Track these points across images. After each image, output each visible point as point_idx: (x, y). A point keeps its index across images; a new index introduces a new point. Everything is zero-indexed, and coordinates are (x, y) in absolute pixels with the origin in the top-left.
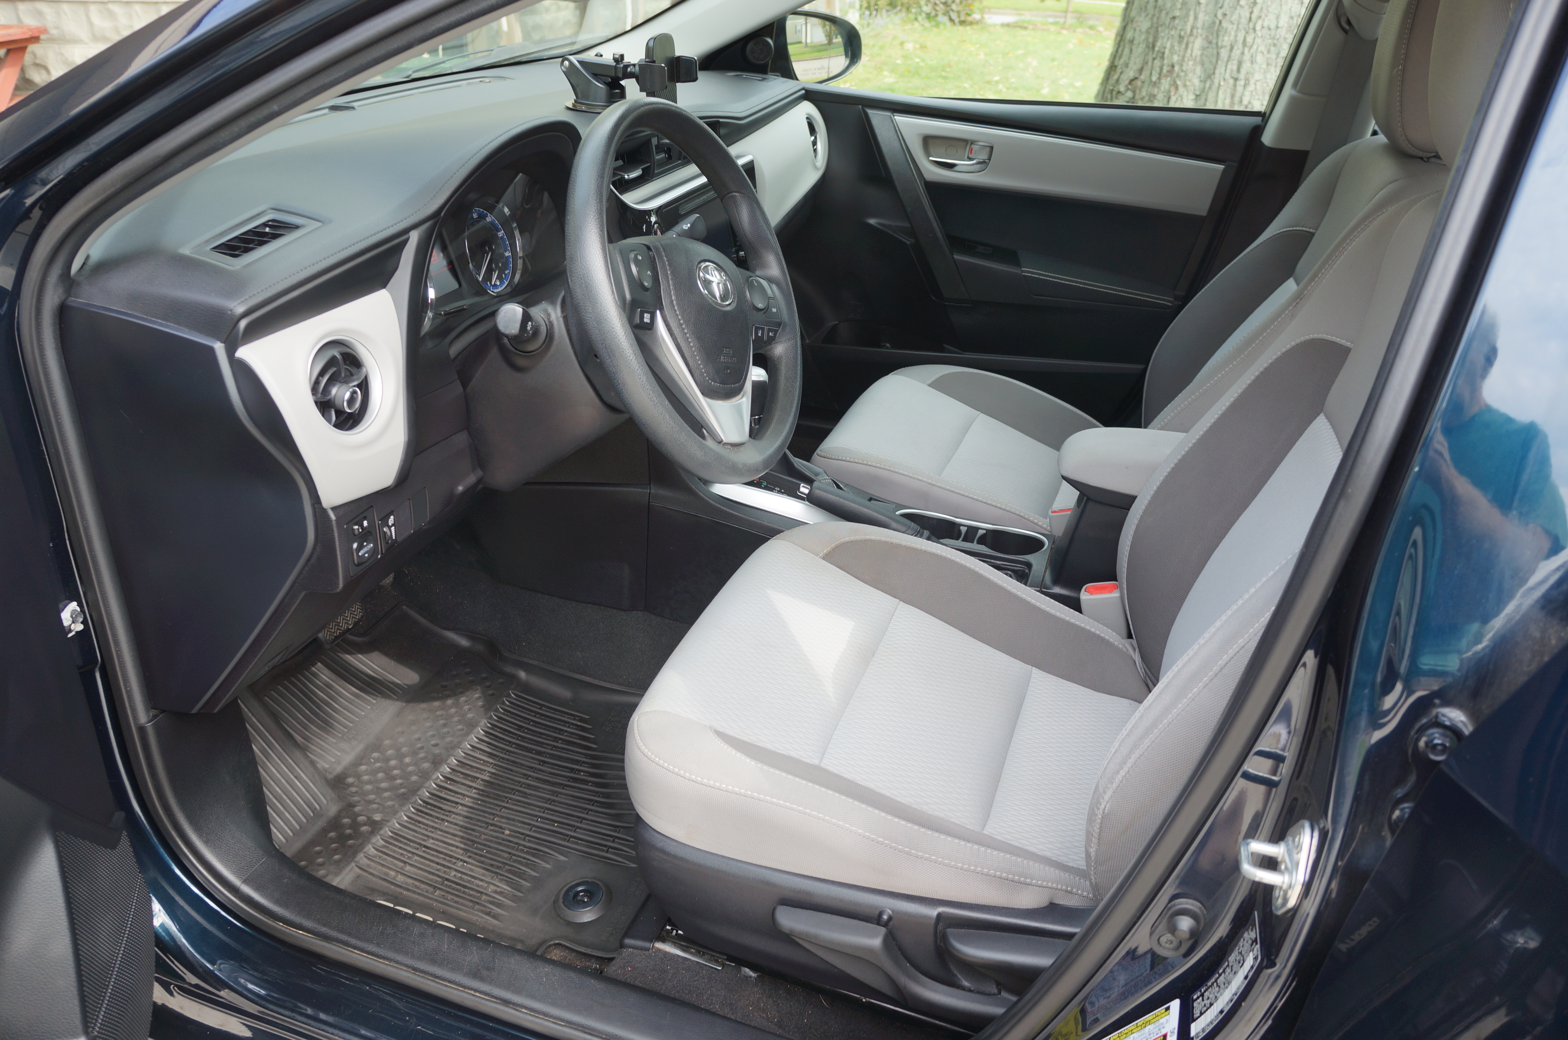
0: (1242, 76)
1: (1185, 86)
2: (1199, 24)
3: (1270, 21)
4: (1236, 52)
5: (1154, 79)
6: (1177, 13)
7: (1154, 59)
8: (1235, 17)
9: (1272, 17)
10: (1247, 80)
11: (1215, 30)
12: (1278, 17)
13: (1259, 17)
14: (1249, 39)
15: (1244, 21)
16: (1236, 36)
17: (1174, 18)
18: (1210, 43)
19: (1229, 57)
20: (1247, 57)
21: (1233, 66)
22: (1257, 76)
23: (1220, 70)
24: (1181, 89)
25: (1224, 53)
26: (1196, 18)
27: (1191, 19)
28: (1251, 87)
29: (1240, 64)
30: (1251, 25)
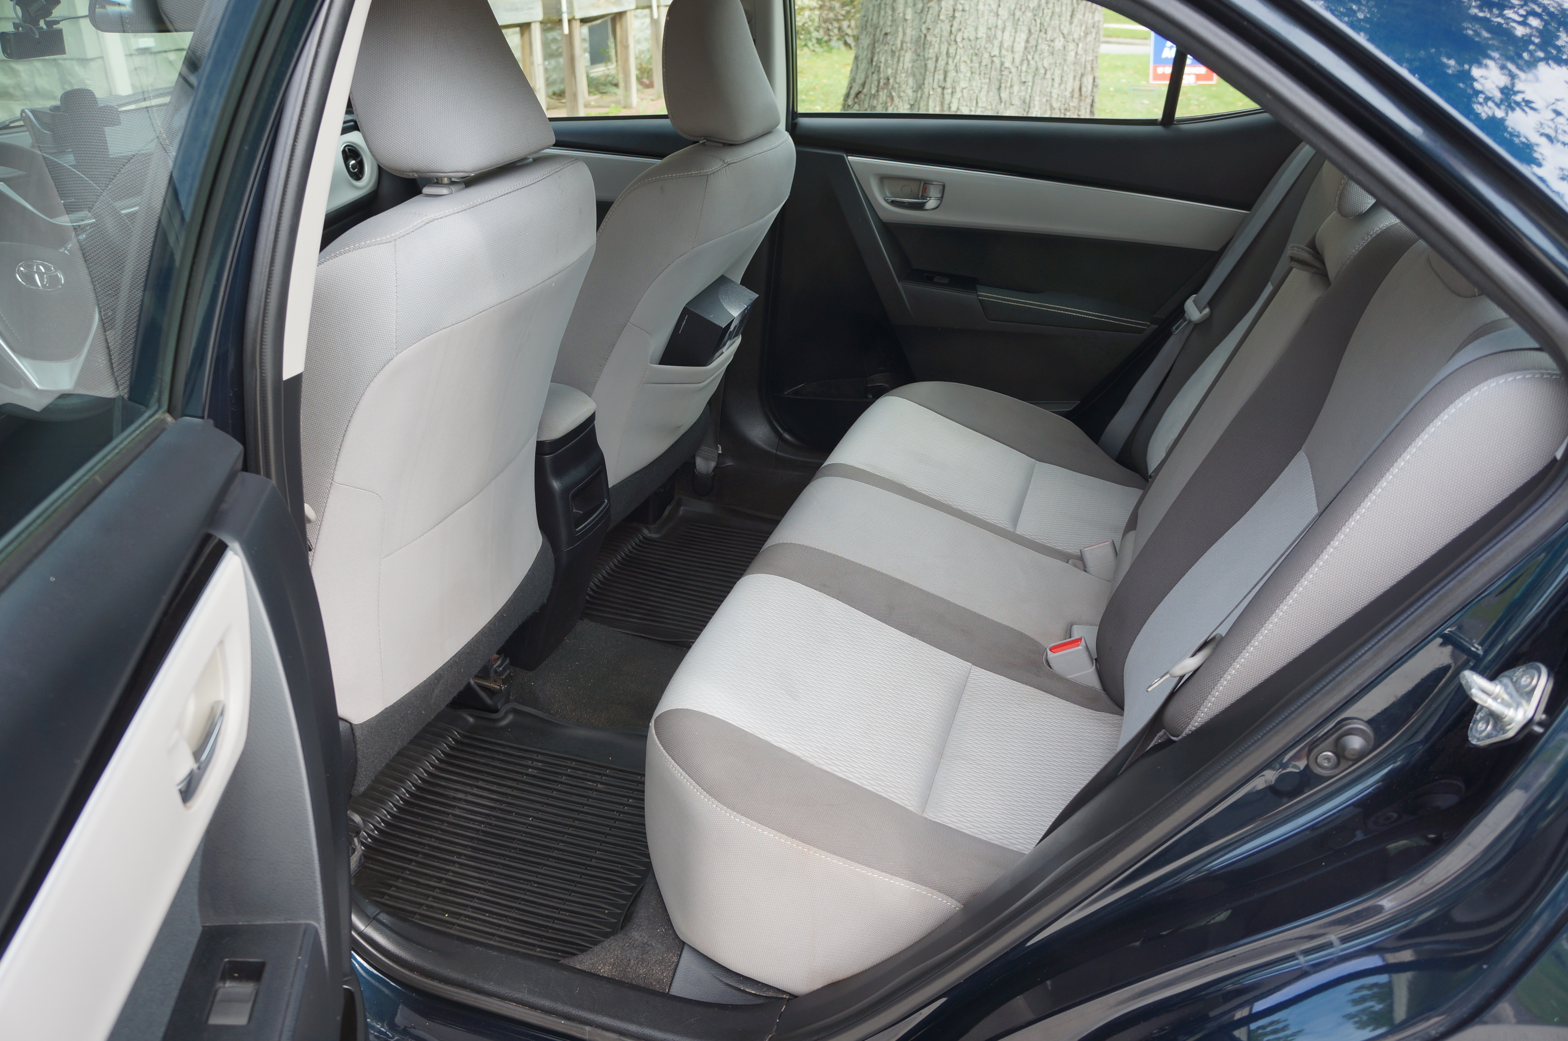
0: (948, 84)
1: (900, 97)
2: (908, 39)
3: (969, 32)
4: (942, 63)
5: (873, 92)
6: (888, 30)
7: (873, 73)
8: (937, 31)
9: (971, 29)
10: (954, 88)
11: (921, 43)
12: (976, 29)
13: (960, 30)
14: (952, 51)
15: (946, 34)
16: (940, 48)
17: (886, 34)
18: (919, 55)
19: (936, 67)
20: (951, 67)
21: (940, 76)
22: (963, 84)
23: (929, 80)
24: (896, 100)
25: (931, 65)
26: (904, 33)
27: (900, 34)
28: (958, 95)
29: (946, 73)
30: (953, 37)
